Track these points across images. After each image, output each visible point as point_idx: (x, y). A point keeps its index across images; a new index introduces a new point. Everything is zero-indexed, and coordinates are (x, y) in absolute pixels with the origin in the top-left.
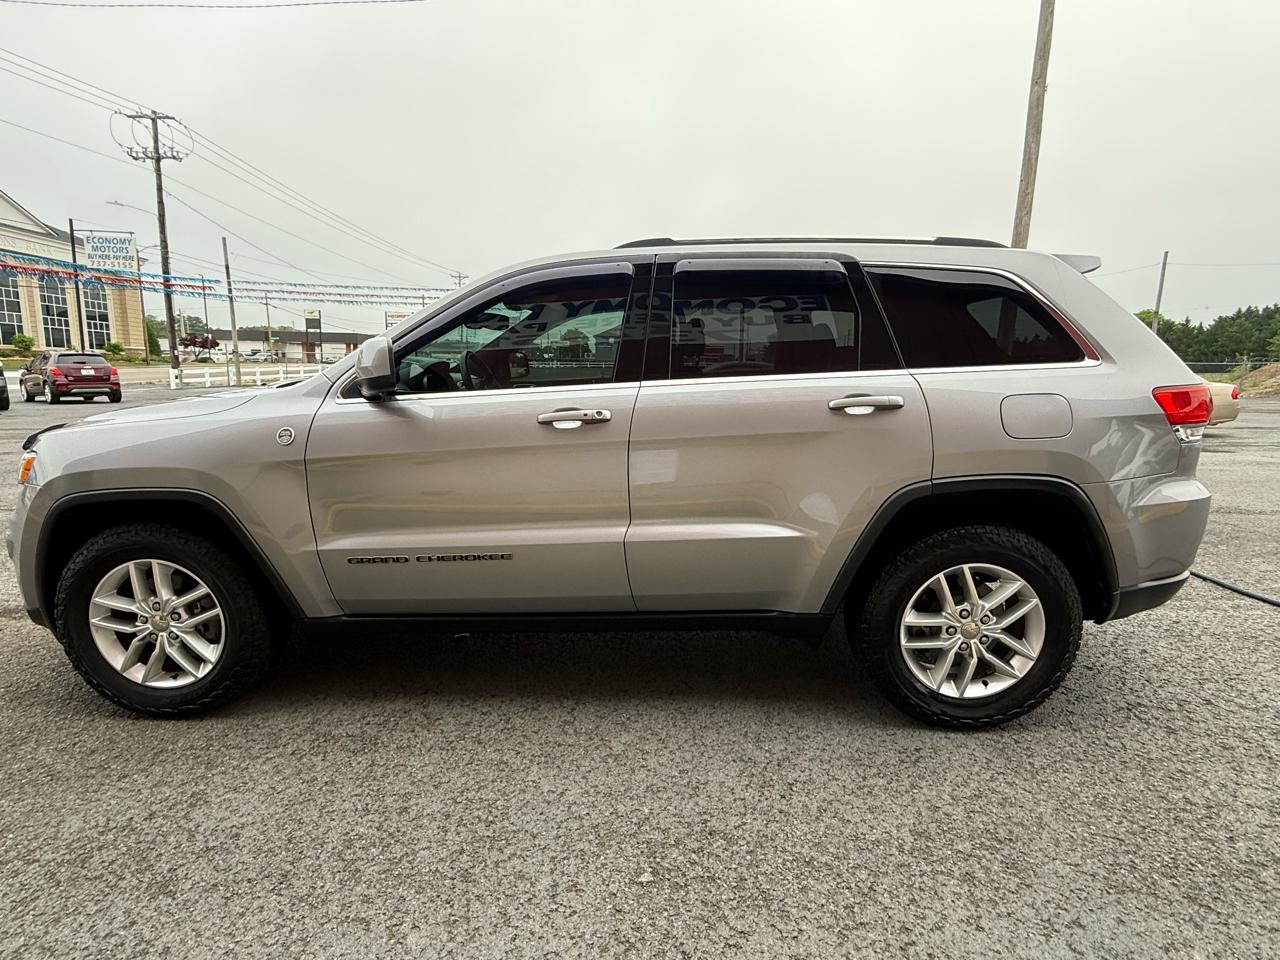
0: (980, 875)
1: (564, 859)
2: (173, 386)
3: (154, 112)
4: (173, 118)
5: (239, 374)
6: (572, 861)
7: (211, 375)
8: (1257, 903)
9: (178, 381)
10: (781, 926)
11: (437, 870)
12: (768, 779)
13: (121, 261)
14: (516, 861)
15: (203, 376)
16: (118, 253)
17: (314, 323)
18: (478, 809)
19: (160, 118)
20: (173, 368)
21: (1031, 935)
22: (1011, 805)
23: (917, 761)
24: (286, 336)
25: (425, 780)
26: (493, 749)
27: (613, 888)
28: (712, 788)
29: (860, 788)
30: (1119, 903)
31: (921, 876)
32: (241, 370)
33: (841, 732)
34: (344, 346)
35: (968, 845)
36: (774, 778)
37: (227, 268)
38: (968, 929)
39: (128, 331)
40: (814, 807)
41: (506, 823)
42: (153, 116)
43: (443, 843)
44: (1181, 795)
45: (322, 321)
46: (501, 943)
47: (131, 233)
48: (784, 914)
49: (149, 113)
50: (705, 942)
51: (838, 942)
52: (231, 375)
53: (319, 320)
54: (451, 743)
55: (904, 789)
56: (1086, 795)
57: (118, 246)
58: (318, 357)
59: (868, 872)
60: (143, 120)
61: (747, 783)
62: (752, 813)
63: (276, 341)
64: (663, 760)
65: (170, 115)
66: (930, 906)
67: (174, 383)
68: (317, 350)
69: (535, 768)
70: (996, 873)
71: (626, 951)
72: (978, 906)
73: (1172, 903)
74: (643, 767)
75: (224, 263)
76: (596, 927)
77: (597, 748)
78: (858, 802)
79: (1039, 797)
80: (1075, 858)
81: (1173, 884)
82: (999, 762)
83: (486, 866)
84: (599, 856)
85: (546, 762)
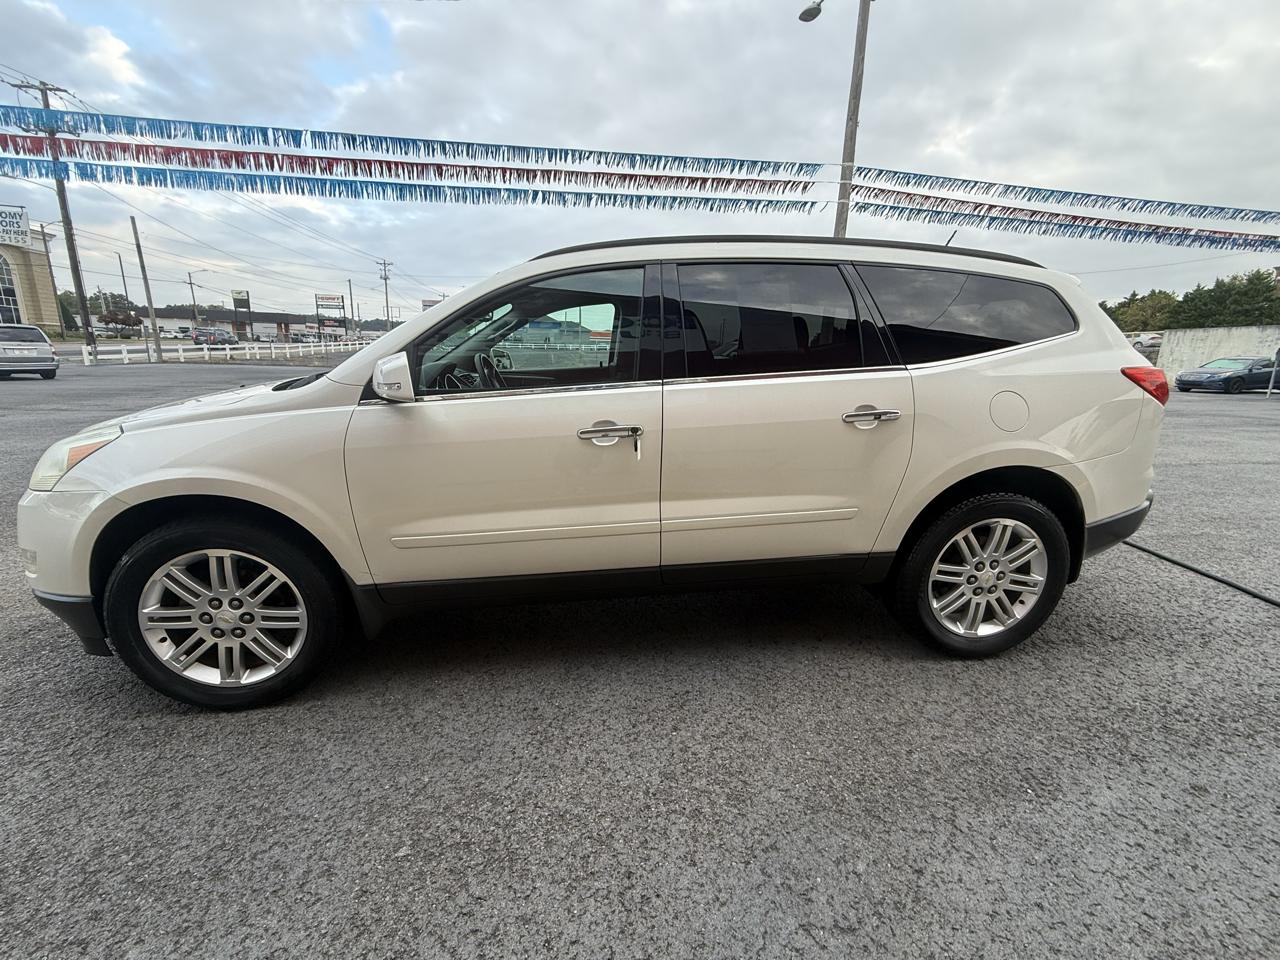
0: (707, 810)
1: (328, 841)
2: (87, 363)
3: (42, 83)
4: (66, 91)
5: (159, 351)
6: (335, 843)
7: (129, 352)
8: (916, 809)
9: (91, 357)
10: (517, 886)
11: (188, 871)
12: (550, 735)
13: (13, 236)
14: (277, 850)
15: (120, 352)
16: (8, 228)
17: (242, 302)
18: (256, 797)
19: (51, 90)
20: (88, 344)
21: (734, 864)
22: (751, 739)
23: (683, 705)
24: (215, 314)
25: (211, 770)
26: (294, 728)
27: (366, 868)
28: (498, 749)
29: (628, 735)
30: (812, 823)
31: (657, 817)
32: (162, 347)
33: (627, 682)
34: (275, 325)
35: (704, 781)
36: (556, 733)
37: (138, 246)
38: (683, 865)
39: (39, 306)
40: (582, 760)
41: (280, 809)
42: (42, 87)
43: (205, 839)
44: (881, 716)
45: (251, 301)
46: (229, 945)
47: (22, 207)
48: (524, 874)
49: (37, 84)
50: (440, 914)
51: (565, 895)
52: (151, 352)
53: (248, 300)
54: (253, 726)
55: (665, 732)
56: (810, 724)
57: (7, 220)
58: (249, 335)
59: (612, 819)
60: (31, 91)
61: (530, 740)
62: (525, 771)
63: (203, 319)
64: (458, 725)
65: (62, 88)
66: (656, 846)
67: (87, 359)
68: (248, 329)
69: (330, 746)
70: (721, 806)
71: (358, 936)
72: (697, 841)
73: (852, 816)
74: (438, 733)
75: (134, 242)
76: (336, 913)
77: (399, 718)
78: (622, 749)
79: (773, 729)
80: (787, 784)
81: (857, 799)
82: (750, 699)
83: (243, 859)
84: (364, 834)
85: (344, 738)
